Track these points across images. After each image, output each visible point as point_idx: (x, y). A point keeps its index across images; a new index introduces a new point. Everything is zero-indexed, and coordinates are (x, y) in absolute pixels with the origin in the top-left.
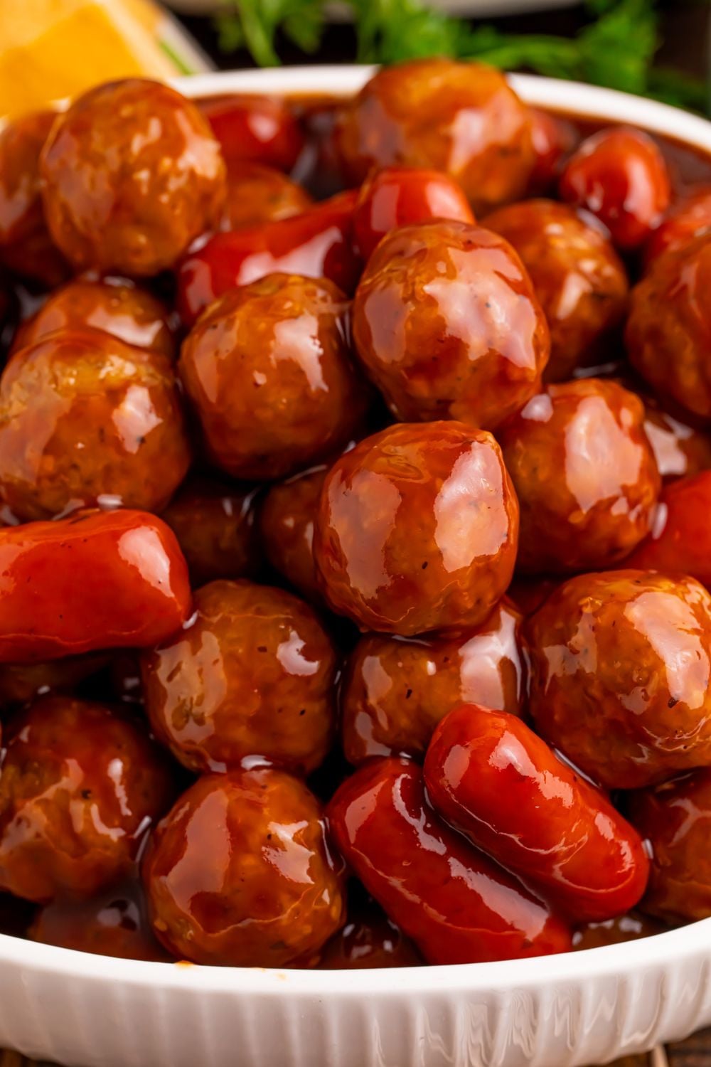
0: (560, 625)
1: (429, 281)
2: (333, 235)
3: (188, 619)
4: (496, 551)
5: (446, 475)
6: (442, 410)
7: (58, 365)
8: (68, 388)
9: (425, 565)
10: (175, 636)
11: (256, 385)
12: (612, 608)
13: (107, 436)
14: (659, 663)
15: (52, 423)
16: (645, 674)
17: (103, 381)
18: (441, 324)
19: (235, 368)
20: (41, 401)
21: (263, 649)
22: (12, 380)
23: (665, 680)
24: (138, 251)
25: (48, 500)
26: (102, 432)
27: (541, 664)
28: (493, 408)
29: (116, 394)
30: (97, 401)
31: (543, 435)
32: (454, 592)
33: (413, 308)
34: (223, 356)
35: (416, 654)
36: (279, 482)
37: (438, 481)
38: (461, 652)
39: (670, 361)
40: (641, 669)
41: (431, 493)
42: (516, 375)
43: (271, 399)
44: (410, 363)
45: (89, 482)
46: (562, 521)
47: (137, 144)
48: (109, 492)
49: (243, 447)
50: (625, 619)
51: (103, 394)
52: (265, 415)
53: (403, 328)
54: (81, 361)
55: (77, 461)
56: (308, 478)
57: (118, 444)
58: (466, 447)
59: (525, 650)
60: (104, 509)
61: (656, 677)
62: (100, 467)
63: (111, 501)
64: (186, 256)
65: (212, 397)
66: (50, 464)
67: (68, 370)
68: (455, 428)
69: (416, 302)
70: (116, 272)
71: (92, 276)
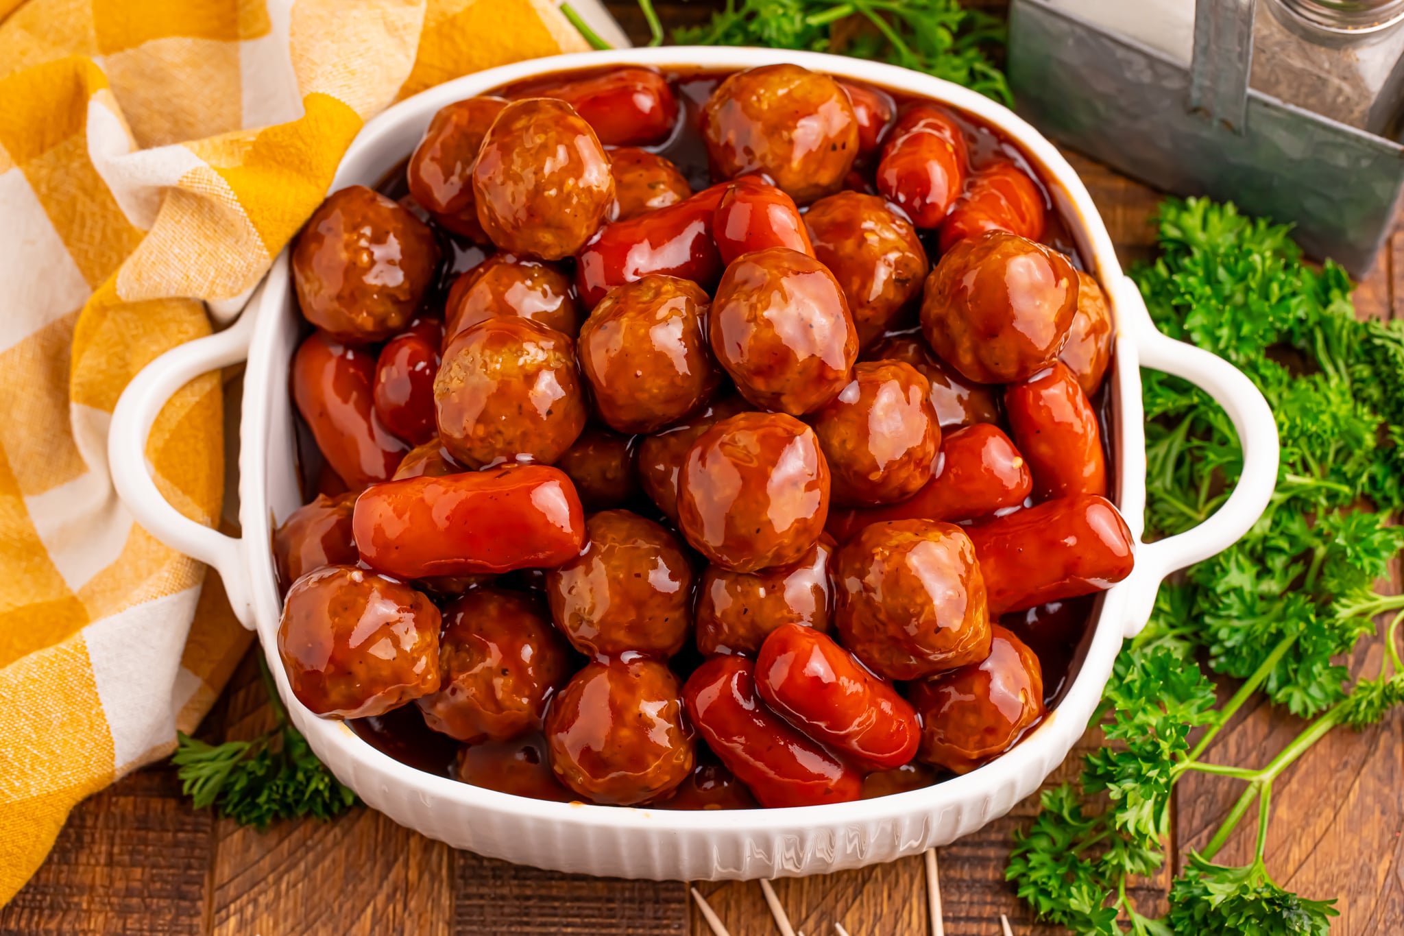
0: (858, 566)
1: (766, 308)
2: (697, 228)
3: (583, 547)
4: (810, 516)
5: (774, 464)
6: (774, 404)
7: (488, 352)
8: (495, 372)
9: (758, 531)
10: (572, 562)
11: (637, 376)
12: (896, 557)
13: (524, 410)
14: (929, 600)
15: (484, 400)
16: (918, 609)
17: (522, 367)
18: (777, 338)
19: (621, 362)
20: (475, 380)
21: (638, 575)
22: (452, 359)
23: (933, 613)
24: (547, 247)
25: (479, 454)
26: (520, 407)
27: (843, 592)
28: (814, 398)
29: (530, 378)
30: (517, 384)
31: (852, 416)
32: (781, 547)
33: (755, 329)
34: (613, 354)
35: (751, 582)
36: (653, 435)
37: (769, 468)
38: (785, 582)
39: (953, 345)
40: (916, 604)
41: (765, 478)
42: (831, 376)
43: (647, 386)
44: (752, 368)
45: (510, 443)
46: (864, 477)
47: (548, 168)
48: (523, 452)
49: (626, 416)
50: (905, 566)
51: (521, 378)
52: (643, 397)
53: (747, 342)
54: (505, 350)
55: (502, 428)
56: (673, 434)
57: (534, 415)
58: (790, 439)
59: (831, 576)
60: (520, 463)
61: (927, 609)
62: (518, 433)
63: (525, 458)
64: (585, 248)
65: (604, 383)
66: (481, 431)
67: (495, 358)
68: (784, 420)
69: (757, 325)
70: (530, 258)
71: (510, 259)
